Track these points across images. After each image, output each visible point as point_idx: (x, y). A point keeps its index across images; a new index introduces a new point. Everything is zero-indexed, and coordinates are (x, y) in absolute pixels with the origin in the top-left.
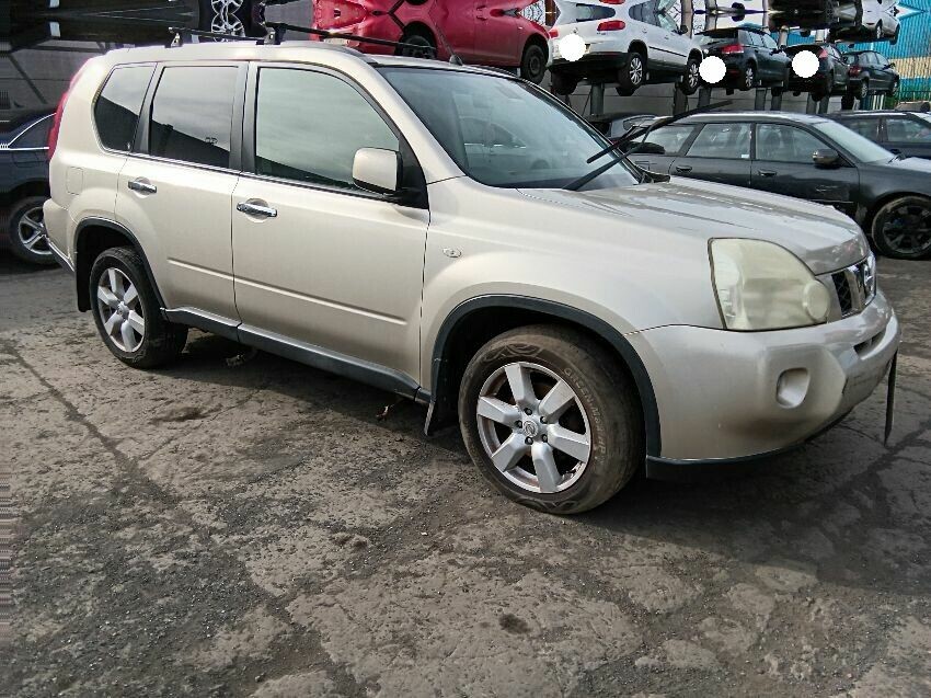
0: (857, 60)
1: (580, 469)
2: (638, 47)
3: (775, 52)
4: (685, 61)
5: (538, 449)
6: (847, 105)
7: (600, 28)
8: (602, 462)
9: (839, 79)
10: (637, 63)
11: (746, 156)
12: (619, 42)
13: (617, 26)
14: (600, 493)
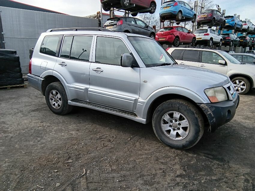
0: (253, 39)
1: (244, 90)
2: (212, 39)
3: (236, 38)
4: (219, 41)
5: (239, 89)
6: (250, 49)
7: (205, 35)
8: (247, 89)
9: (250, 44)
10: (211, 42)
11: (241, 61)
12: (208, 38)
13: (208, 35)
14: (247, 91)
